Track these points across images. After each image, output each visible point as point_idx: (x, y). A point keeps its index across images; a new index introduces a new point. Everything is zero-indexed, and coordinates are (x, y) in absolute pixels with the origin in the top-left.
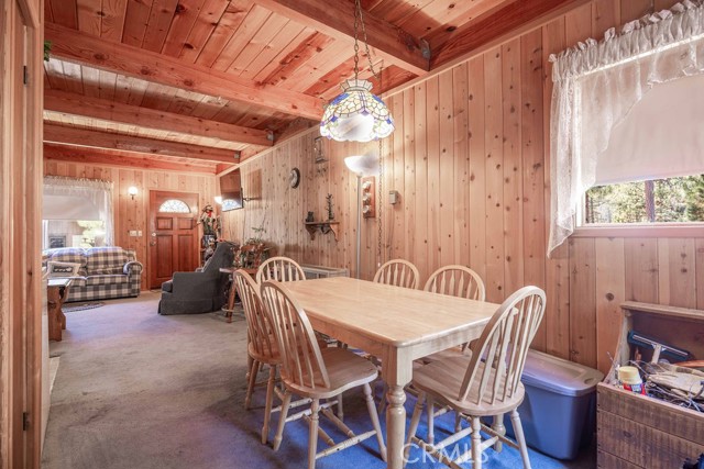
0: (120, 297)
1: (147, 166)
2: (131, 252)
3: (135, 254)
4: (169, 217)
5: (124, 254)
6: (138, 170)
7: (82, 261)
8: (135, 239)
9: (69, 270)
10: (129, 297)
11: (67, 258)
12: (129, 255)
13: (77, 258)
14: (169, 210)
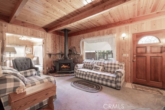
0: (111, 87)
1: (131, 22)
2: (122, 64)
3: (124, 65)
4: (145, 47)
5: (118, 65)
6: (127, 25)
7: (103, 66)
8: (125, 58)
9: (98, 69)
10: (115, 88)
11: (99, 64)
12: (121, 66)
13: (102, 64)
14: (144, 43)
